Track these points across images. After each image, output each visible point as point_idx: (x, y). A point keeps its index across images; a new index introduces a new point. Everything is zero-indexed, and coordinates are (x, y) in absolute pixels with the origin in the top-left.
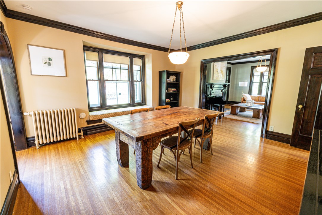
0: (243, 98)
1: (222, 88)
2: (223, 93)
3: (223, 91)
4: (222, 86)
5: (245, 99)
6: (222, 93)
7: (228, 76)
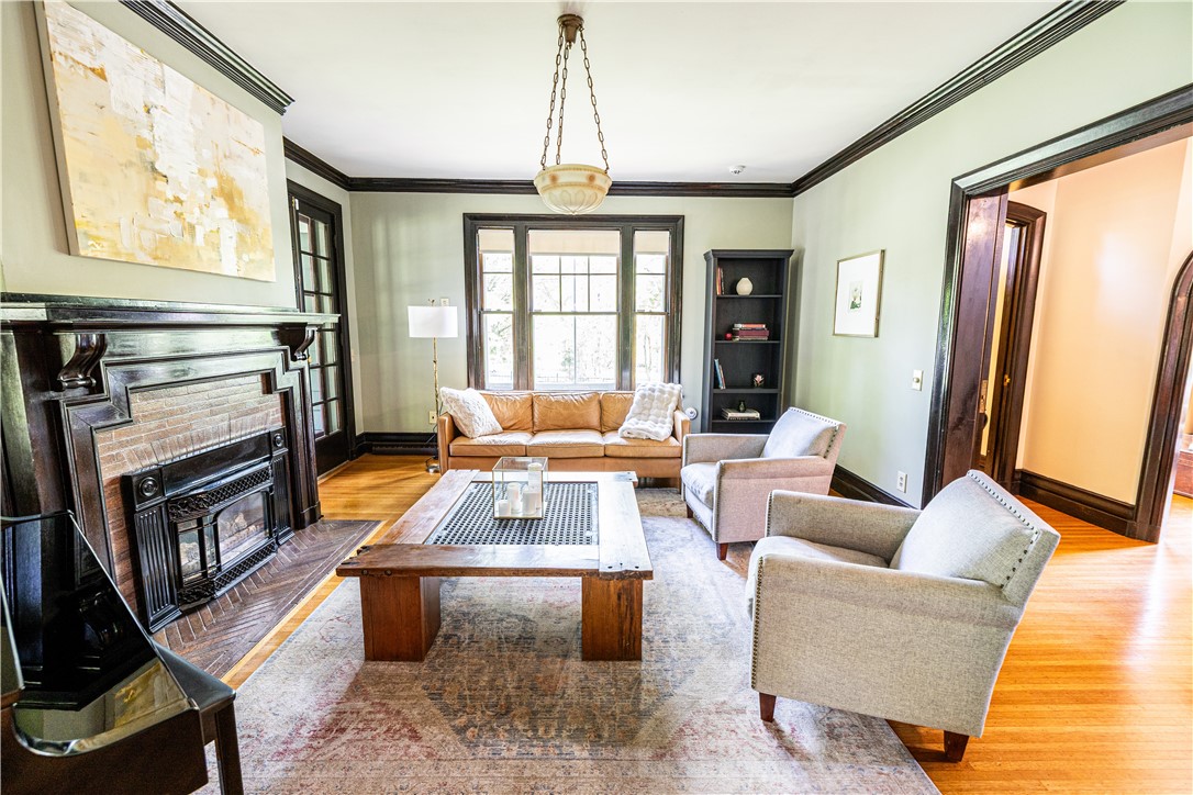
0: (447, 419)
1: (274, 361)
2: (286, 397)
3: (286, 380)
4: (266, 339)
5: (462, 428)
6: (275, 399)
7: (324, 265)
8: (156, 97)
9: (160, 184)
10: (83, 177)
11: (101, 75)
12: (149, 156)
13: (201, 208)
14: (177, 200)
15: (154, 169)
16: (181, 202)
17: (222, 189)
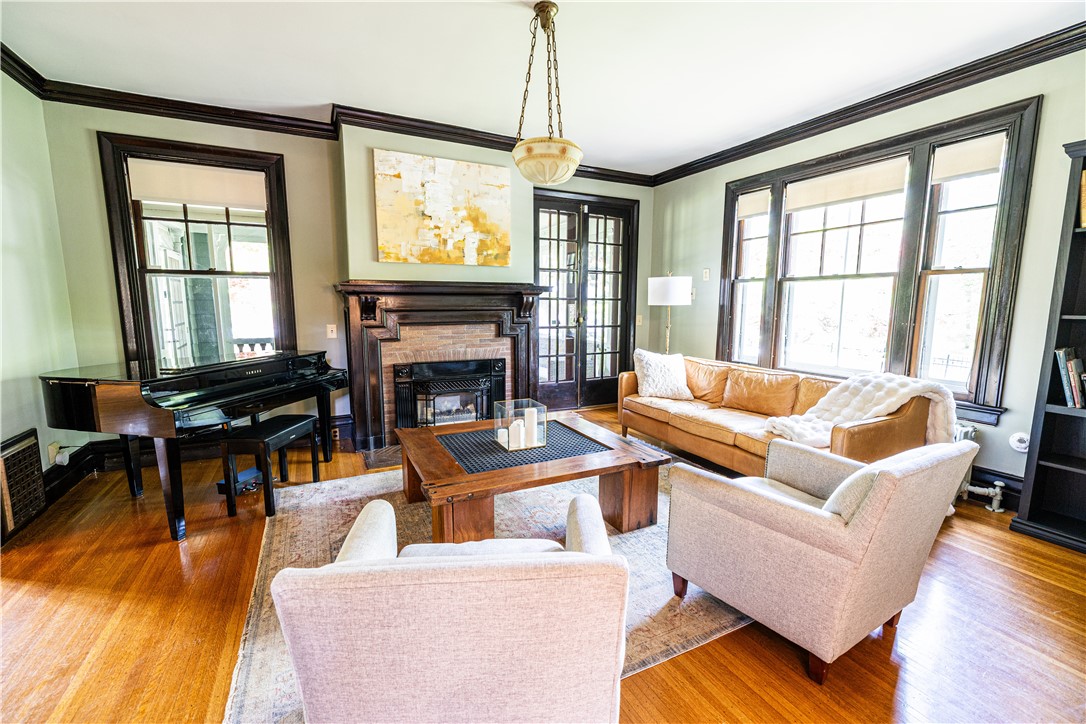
2: (515, 340)
8: (430, 176)
9: (427, 221)
10: (384, 227)
11: (398, 176)
12: (421, 208)
13: (452, 230)
14: (437, 227)
15: (423, 214)
16: (439, 228)
17: (470, 215)
